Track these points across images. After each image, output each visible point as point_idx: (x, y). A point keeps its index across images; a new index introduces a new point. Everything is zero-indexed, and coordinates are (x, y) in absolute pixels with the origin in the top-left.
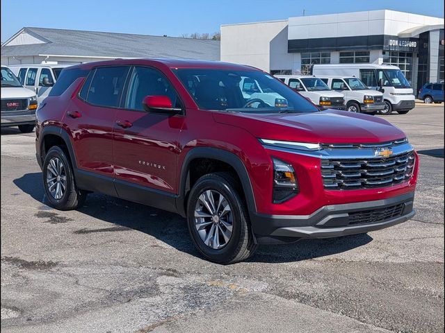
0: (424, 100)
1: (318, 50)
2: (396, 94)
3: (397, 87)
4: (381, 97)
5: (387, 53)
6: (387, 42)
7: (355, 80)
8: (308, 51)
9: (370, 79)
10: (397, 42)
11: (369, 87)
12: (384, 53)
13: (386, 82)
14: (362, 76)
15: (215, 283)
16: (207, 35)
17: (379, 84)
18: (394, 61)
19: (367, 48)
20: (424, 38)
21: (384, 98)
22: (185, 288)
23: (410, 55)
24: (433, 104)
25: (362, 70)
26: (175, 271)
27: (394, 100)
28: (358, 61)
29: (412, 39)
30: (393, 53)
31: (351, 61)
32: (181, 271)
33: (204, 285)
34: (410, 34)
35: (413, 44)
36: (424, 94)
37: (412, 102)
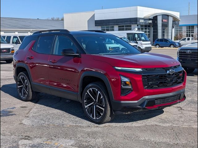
0: (156, 46)
1: (108, 25)
2: (143, 44)
3: (143, 41)
4: (136, 46)
5: (139, 26)
6: (139, 21)
7: (125, 38)
8: (104, 25)
9: (132, 38)
10: (143, 20)
11: (131, 41)
12: (138, 26)
13: (139, 39)
14: (128, 36)
15: (48, 142)
16: (59, 19)
17: (136, 40)
18: (142, 29)
19: (130, 24)
20: (155, 19)
21: (138, 46)
22: (32, 146)
23: (149, 26)
24: (160, 48)
25: (128, 34)
26: (29, 137)
27: (142, 47)
28: (126, 30)
29: (150, 19)
30: (142, 26)
31: (123, 30)
32: (32, 137)
33: (42, 144)
34: (149, 17)
35: (151, 22)
36: (156, 44)
37: (150, 48)
